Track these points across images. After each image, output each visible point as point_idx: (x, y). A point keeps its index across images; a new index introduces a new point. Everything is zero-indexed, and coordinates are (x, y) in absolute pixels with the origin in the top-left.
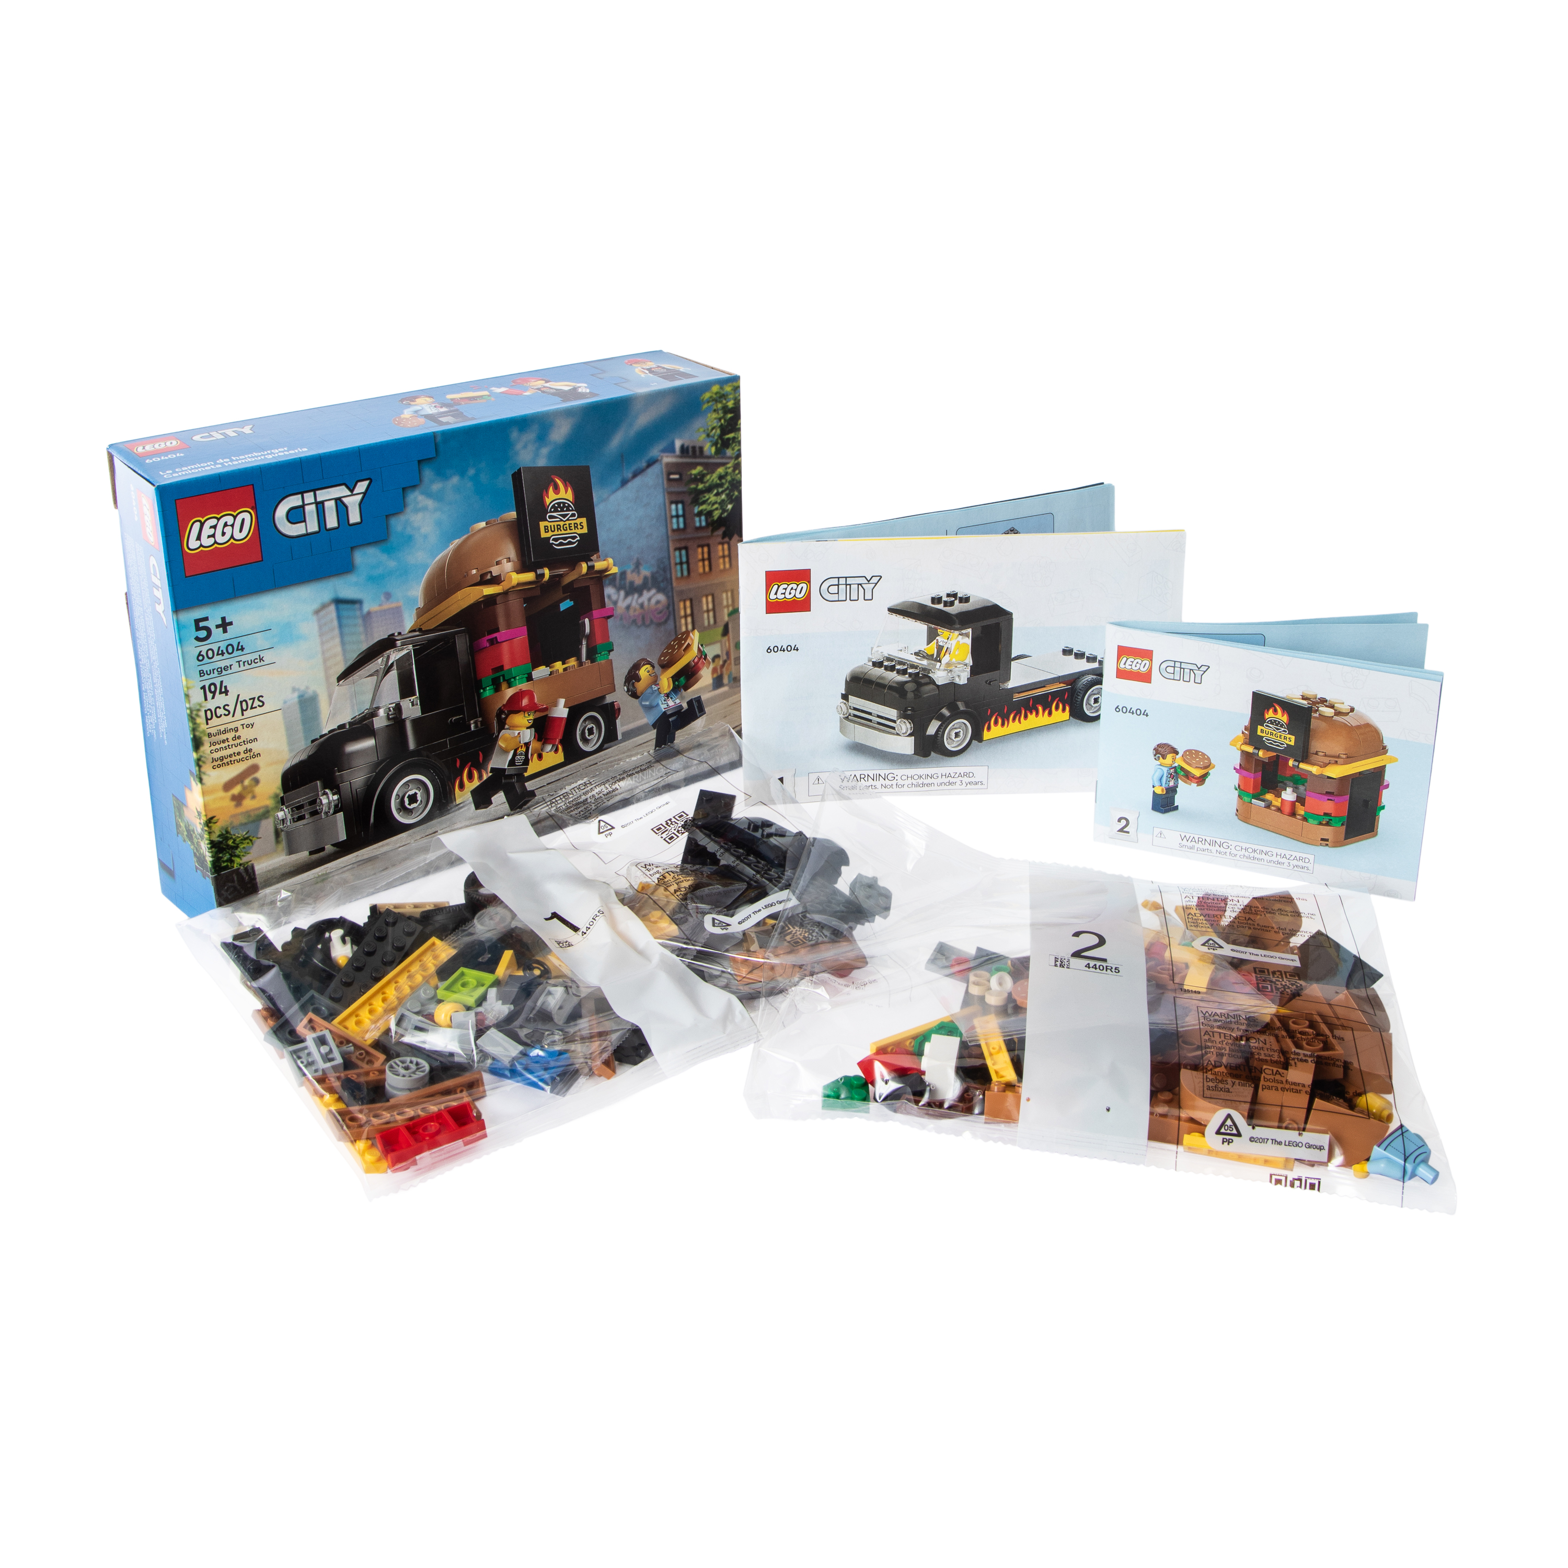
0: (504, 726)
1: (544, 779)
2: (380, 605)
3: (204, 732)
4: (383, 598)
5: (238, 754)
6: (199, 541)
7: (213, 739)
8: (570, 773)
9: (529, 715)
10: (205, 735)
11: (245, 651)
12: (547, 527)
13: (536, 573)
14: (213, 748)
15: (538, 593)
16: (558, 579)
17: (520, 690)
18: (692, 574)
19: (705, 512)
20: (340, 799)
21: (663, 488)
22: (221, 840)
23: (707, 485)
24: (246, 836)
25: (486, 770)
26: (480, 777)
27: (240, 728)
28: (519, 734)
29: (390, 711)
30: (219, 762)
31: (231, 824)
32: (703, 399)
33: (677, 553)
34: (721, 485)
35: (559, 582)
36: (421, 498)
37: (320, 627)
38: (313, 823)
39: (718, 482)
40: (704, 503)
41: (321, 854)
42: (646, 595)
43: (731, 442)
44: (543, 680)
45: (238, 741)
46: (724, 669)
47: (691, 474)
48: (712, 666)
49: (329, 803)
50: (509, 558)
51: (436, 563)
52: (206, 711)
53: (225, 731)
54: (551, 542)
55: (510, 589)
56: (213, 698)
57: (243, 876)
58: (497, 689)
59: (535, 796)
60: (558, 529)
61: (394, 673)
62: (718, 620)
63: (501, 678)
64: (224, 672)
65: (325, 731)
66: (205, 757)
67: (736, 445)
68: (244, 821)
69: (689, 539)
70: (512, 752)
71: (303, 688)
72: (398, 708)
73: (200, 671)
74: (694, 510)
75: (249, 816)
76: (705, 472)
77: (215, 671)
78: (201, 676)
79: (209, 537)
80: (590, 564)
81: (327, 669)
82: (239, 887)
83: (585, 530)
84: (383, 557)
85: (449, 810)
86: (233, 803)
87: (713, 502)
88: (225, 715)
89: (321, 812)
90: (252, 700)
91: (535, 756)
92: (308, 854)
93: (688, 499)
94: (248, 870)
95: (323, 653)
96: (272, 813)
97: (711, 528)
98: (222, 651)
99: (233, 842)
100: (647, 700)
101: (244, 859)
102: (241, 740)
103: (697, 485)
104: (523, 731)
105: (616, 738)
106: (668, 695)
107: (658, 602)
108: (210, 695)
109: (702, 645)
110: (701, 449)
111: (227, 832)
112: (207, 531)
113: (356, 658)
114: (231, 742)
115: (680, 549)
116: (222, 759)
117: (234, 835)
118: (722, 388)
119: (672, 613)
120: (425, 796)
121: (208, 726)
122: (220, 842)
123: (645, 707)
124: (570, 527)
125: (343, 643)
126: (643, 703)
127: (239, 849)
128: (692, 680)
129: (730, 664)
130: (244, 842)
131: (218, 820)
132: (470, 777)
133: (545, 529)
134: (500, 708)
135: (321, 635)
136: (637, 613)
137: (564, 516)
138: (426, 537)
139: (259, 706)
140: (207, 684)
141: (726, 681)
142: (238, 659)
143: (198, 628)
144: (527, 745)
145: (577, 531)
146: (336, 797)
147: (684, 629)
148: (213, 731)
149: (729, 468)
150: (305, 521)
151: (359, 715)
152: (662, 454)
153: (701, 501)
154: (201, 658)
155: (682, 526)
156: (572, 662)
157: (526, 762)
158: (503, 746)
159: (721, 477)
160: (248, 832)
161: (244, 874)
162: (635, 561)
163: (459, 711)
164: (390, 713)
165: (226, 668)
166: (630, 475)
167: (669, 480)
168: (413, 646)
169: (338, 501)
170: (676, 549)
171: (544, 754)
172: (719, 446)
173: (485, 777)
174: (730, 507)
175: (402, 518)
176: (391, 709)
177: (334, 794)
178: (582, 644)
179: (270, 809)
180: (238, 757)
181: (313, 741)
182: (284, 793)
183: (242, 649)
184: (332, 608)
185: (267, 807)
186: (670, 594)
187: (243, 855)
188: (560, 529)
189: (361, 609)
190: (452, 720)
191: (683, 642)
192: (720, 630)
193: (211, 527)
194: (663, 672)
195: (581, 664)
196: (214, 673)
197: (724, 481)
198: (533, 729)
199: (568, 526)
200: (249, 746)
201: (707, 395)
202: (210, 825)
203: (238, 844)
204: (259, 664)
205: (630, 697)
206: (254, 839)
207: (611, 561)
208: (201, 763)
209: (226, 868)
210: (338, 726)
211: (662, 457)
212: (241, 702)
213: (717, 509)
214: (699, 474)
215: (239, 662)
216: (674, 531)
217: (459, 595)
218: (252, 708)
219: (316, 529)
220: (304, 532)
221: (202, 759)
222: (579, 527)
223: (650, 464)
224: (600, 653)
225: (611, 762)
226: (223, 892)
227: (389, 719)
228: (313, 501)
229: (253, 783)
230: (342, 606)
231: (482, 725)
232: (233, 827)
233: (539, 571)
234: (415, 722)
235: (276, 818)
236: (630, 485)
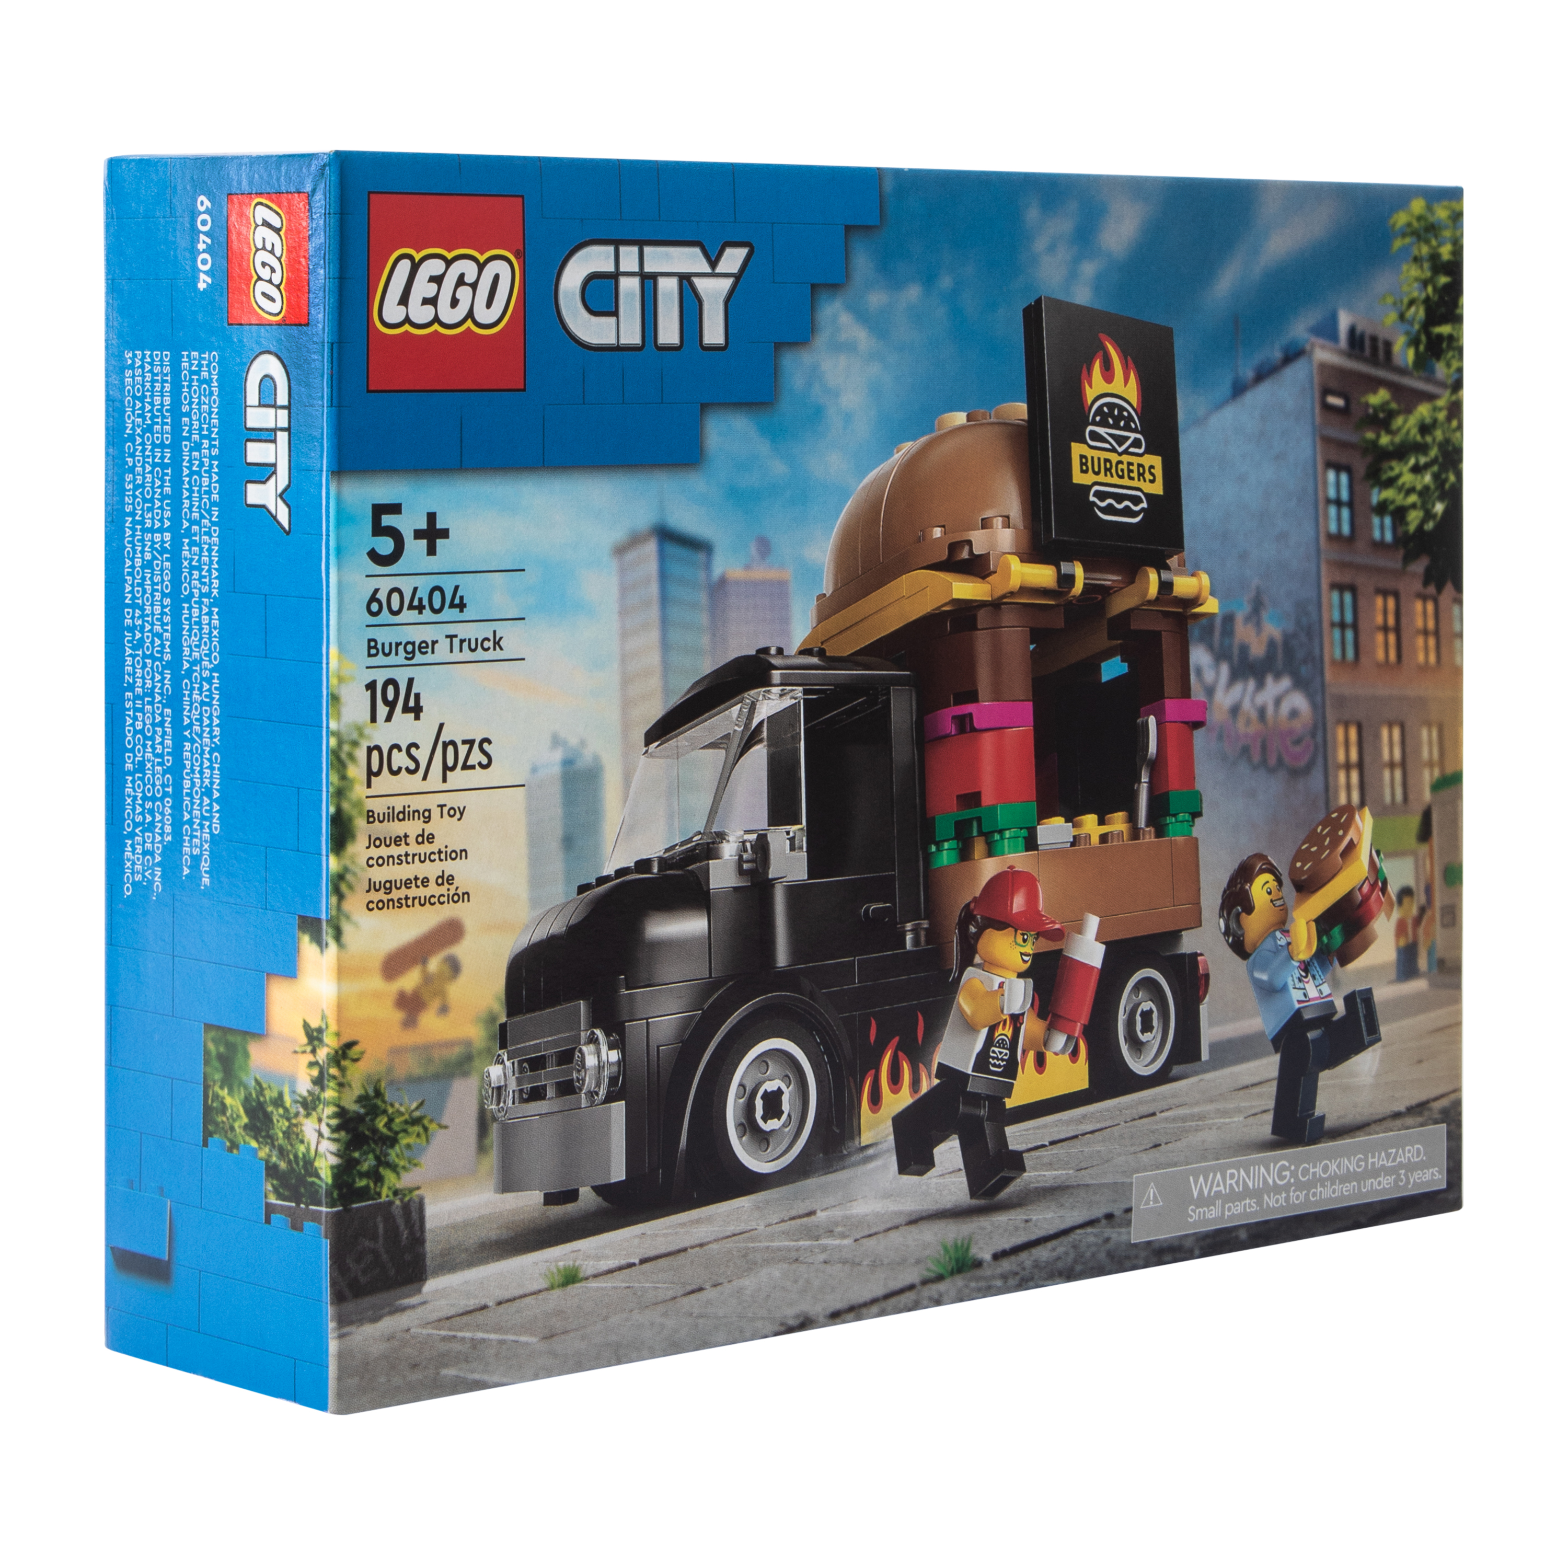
0: (973, 958)
1: (1045, 1126)
2: (747, 567)
3: (358, 804)
4: (753, 550)
5: (423, 882)
6: (403, 308)
7: (379, 829)
8: (1099, 1126)
9: (1025, 941)
10: (360, 813)
11: (468, 614)
12: (1086, 457)
13: (1059, 570)
14: (374, 852)
15: (1060, 623)
16: (1100, 597)
17: (1011, 867)
18: (1364, 659)
19: (1391, 507)
20: (622, 1062)
21: (1313, 423)
22: (362, 1111)
23: (1397, 439)
24: (417, 1114)
25: (928, 1066)
26: (915, 1083)
27: (436, 813)
28: (1001, 985)
29: (745, 850)
30: (381, 895)
31: (389, 1070)
32: (1394, 225)
33: (1335, 596)
34: (1422, 448)
35: (1101, 607)
36: (845, 318)
37: (624, 590)
38: (560, 1116)
39: (1419, 438)
40: (1390, 483)
41: (570, 1208)
42: (1274, 687)
43: (1444, 345)
44: (1057, 853)
45: (426, 848)
46: (1421, 931)
47: (1367, 405)
48: (1396, 915)
49: (600, 1068)
50: (1008, 517)
51: (864, 488)
52: (370, 750)
53: (404, 815)
54: (1092, 498)
55: (1004, 596)
56: (389, 718)
57: (398, 1227)
58: (965, 854)
59: (1024, 1170)
60: (1106, 470)
61: (759, 753)
62: (1411, 797)
63: (975, 824)
64: (419, 658)
65: (609, 870)
66: (355, 874)
67: (1453, 357)
68: (418, 1071)
69: (1359, 568)
70: (985, 1031)
71: (573, 741)
72: (762, 846)
73: (369, 641)
74: (1370, 495)
75: (429, 1060)
76: (1394, 406)
77: (401, 648)
78: (370, 655)
79: (426, 301)
80: (1165, 575)
81: (626, 704)
82: (385, 1257)
83: (1157, 489)
84: (763, 447)
85: (843, 1158)
86: (398, 1016)
87: (1407, 486)
88: (408, 770)
89: (581, 1090)
90: (467, 746)
91: (1031, 1055)
92: (542, 1200)
93: (1360, 467)
94: (410, 1213)
95: (624, 660)
96: (477, 1063)
97: (1401, 553)
98: (420, 600)
99: (386, 1125)
100: (1263, 969)
101: (406, 1180)
102: (434, 848)
103: (1378, 436)
104: (1011, 982)
105: (1198, 1057)
106: (1306, 967)
107: (1294, 713)
108: (382, 710)
109: (1378, 853)
110: (1388, 345)
111: (378, 1093)
112: (422, 288)
113: (688, 691)
114: (413, 848)
115: (1340, 587)
116: (389, 886)
117: (392, 1105)
118: (1429, 208)
119: (1321, 750)
120: (798, 1103)
121: (370, 792)
122: (360, 1118)
123: (1258, 984)
124: (1130, 471)
125: (665, 646)
126: (1257, 975)
127: (397, 1148)
128: (1356, 940)
129: (1432, 919)
130: (411, 1129)
131: (362, 1053)
132: (895, 1079)
133: (1082, 464)
134: (968, 905)
135: (624, 612)
136: (1252, 730)
137: (1121, 440)
138: (848, 418)
139: (480, 764)
140: (381, 677)
141: (1423, 963)
142: (451, 629)
143: (379, 530)
144: (1016, 1019)
145: (1141, 484)
146: (614, 1056)
147: (1343, 800)
148: (379, 806)
149: (1440, 409)
150: (615, 313)
151: (683, 843)
152: (1313, 339)
153: (1384, 477)
154: (375, 607)
155: (1346, 529)
156: (1118, 823)
157: (1011, 1069)
158: (967, 1009)
159: (1425, 429)
160: (421, 1104)
161: (400, 1222)
162: (1252, 594)
163: (883, 890)
164: (745, 856)
165: (424, 647)
166: (1250, 374)
167: (1326, 407)
168: (806, 692)
169: (685, 282)
170: (1334, 586)
171: (1049, 1055)
172: (1422, 348)
173: (925, 1088)
174: (1439, 508)
175: (806, 357)
176: (748, 845)
177: (611, 1047)
178: (1140, 782)
179: (475, 1052)
180: (422, 892)
181: (582, 889)
182: (510, 1015)
183: (462, 606)
184: (651, 548)
185: (468, 1043)
186: (1319, 698)
187: (404, 1167)
188: (1110, 470)
189: (708, 566)
190: (867, 910)
191: (1341, 833)
192: (1414, 822)
193: (432, 279)
194: (1300, 902)
195: (1135, 833)
196: (397, 654)
197: (1429, 439)
198: (1030, 981)
199: (1125, 467)
200: (450, 867)
201: (1401, 219)
202: (343, 1063)
203: (397, 1133)
204: (490, 655)
205: (1227, 947)
206: (433, 1127)
207: (1205, 579)
208: (343, 887)
209: (363, 1194)
210: (637, 863)
211: (1313, 345)
212: (445, 745)
213: (1414, 506)
214: (1383, 406)
215: (451, 637)
216: (1331, 538)
217: (905, 583)
218: (465, 767)
219: (636, 340)
220: (611, 340)
221: (349, 877)
222: (1148, 476)
223: (1293, 355)
224: (1175, 815)
225: (1184, 1119)
226: (350, 1262)
227: (741, 872)
228: (637, 269)
229: (447, 969)
230: (673, 550)
231: (928, 943)
232: (391, 1083)
233: (1065, 567)
234: (794, 891)
235: (485, 1078)
236: (1249, 397)
